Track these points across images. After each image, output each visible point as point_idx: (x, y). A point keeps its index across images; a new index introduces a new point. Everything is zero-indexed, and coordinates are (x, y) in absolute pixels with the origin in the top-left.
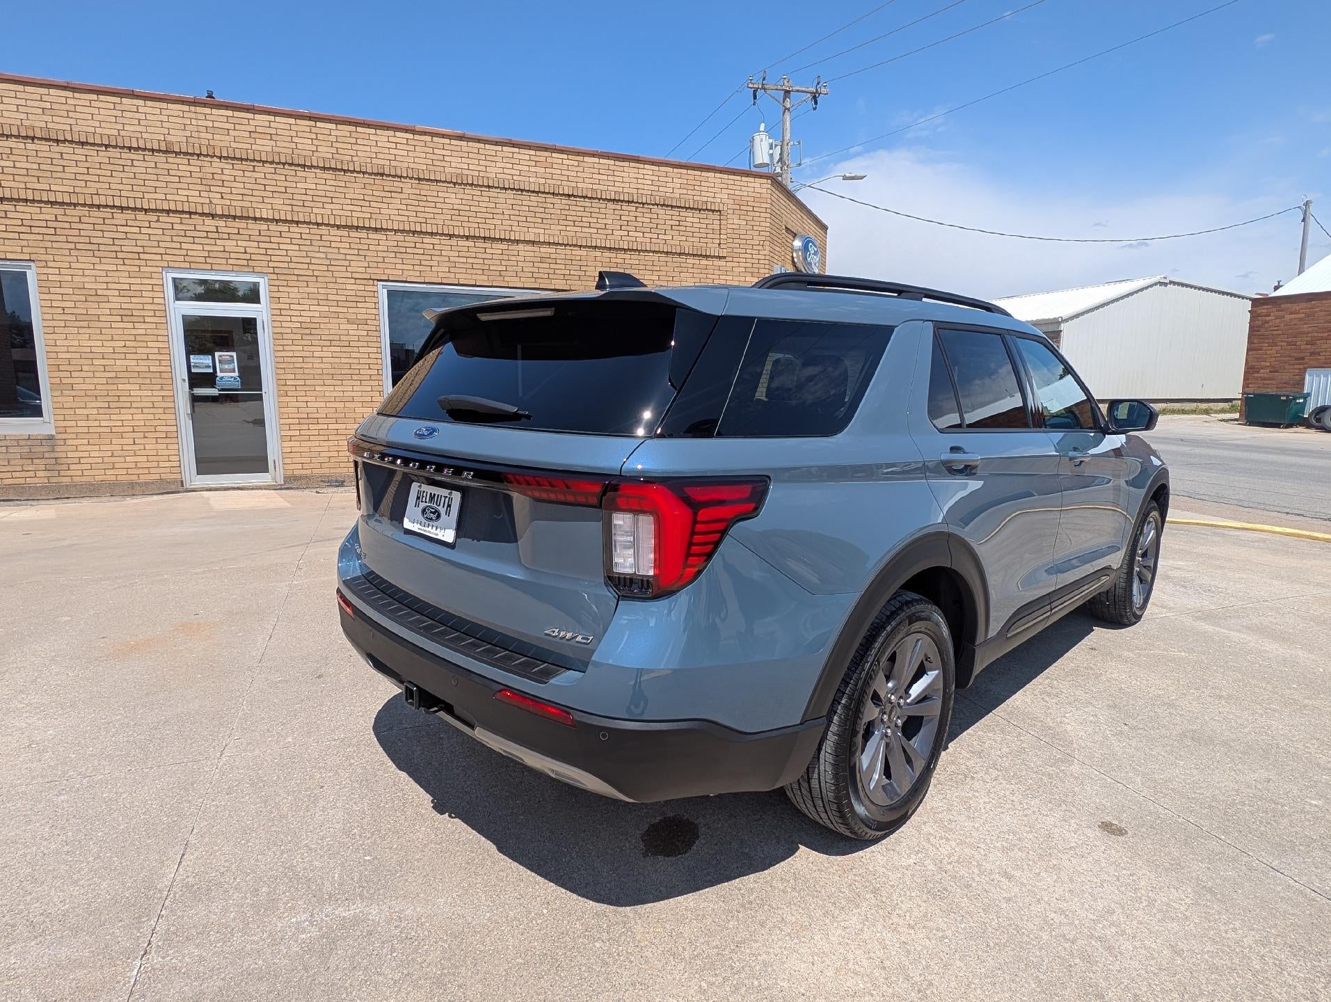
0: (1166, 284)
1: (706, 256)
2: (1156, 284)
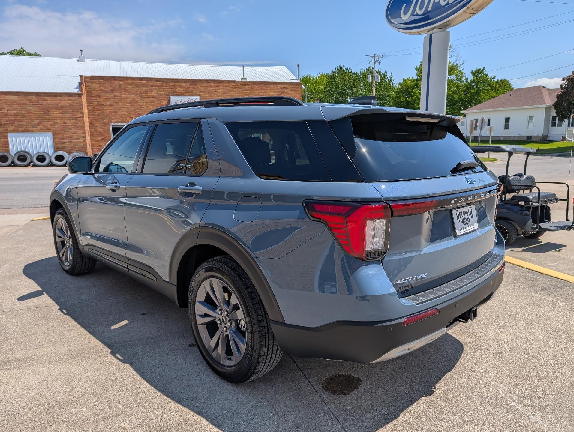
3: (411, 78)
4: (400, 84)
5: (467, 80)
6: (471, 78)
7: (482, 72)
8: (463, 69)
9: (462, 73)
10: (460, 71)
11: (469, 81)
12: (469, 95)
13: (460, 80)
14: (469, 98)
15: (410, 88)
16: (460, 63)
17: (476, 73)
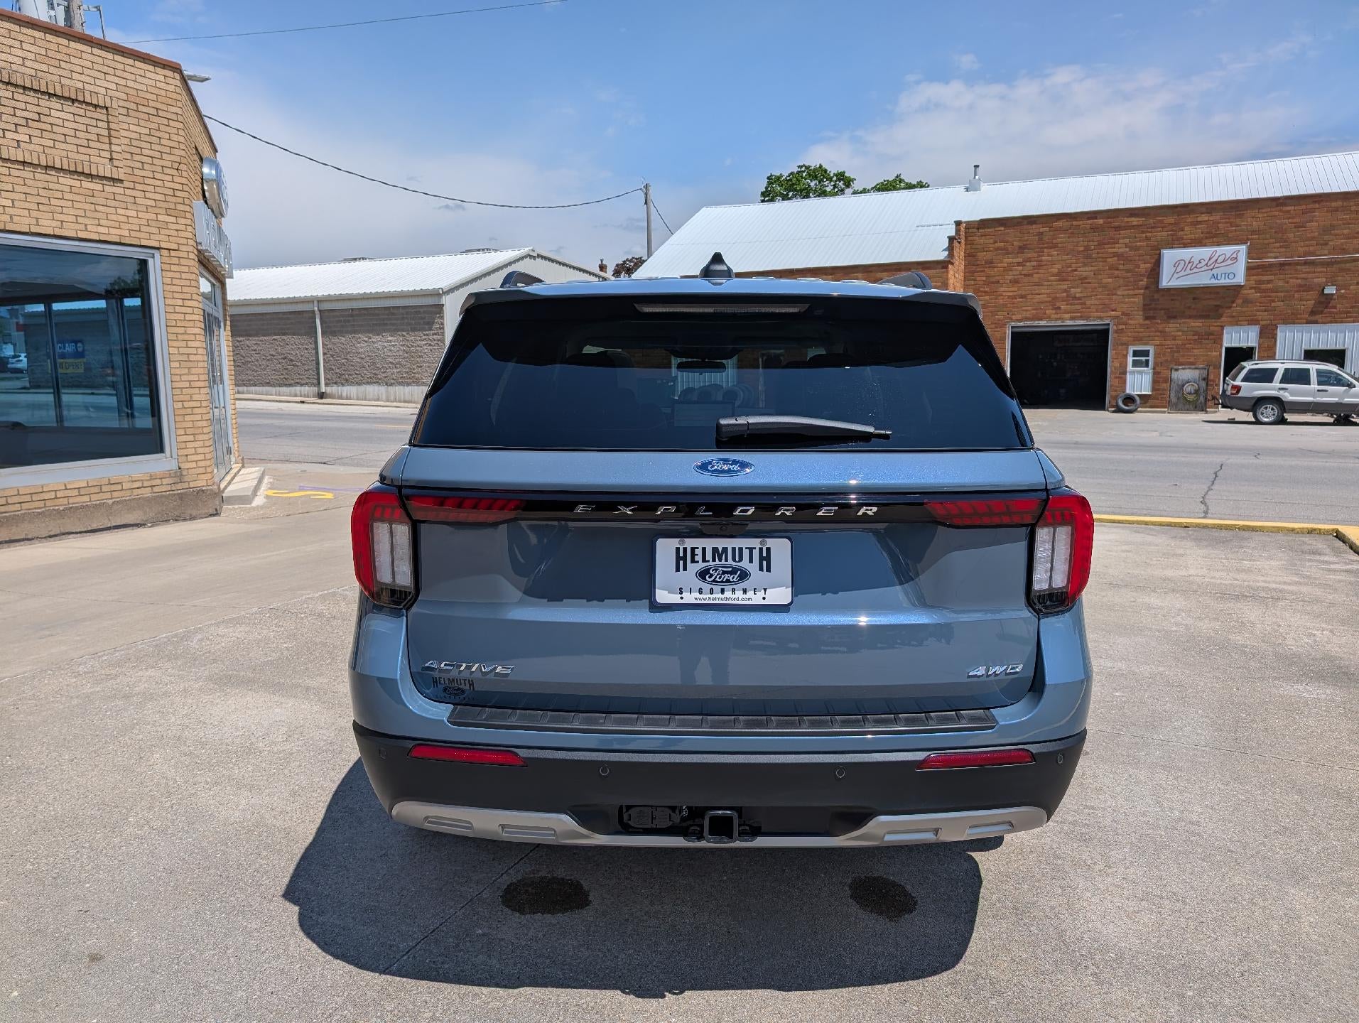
0: (534, 258)
1: (91, 176)
2: (525, 257)
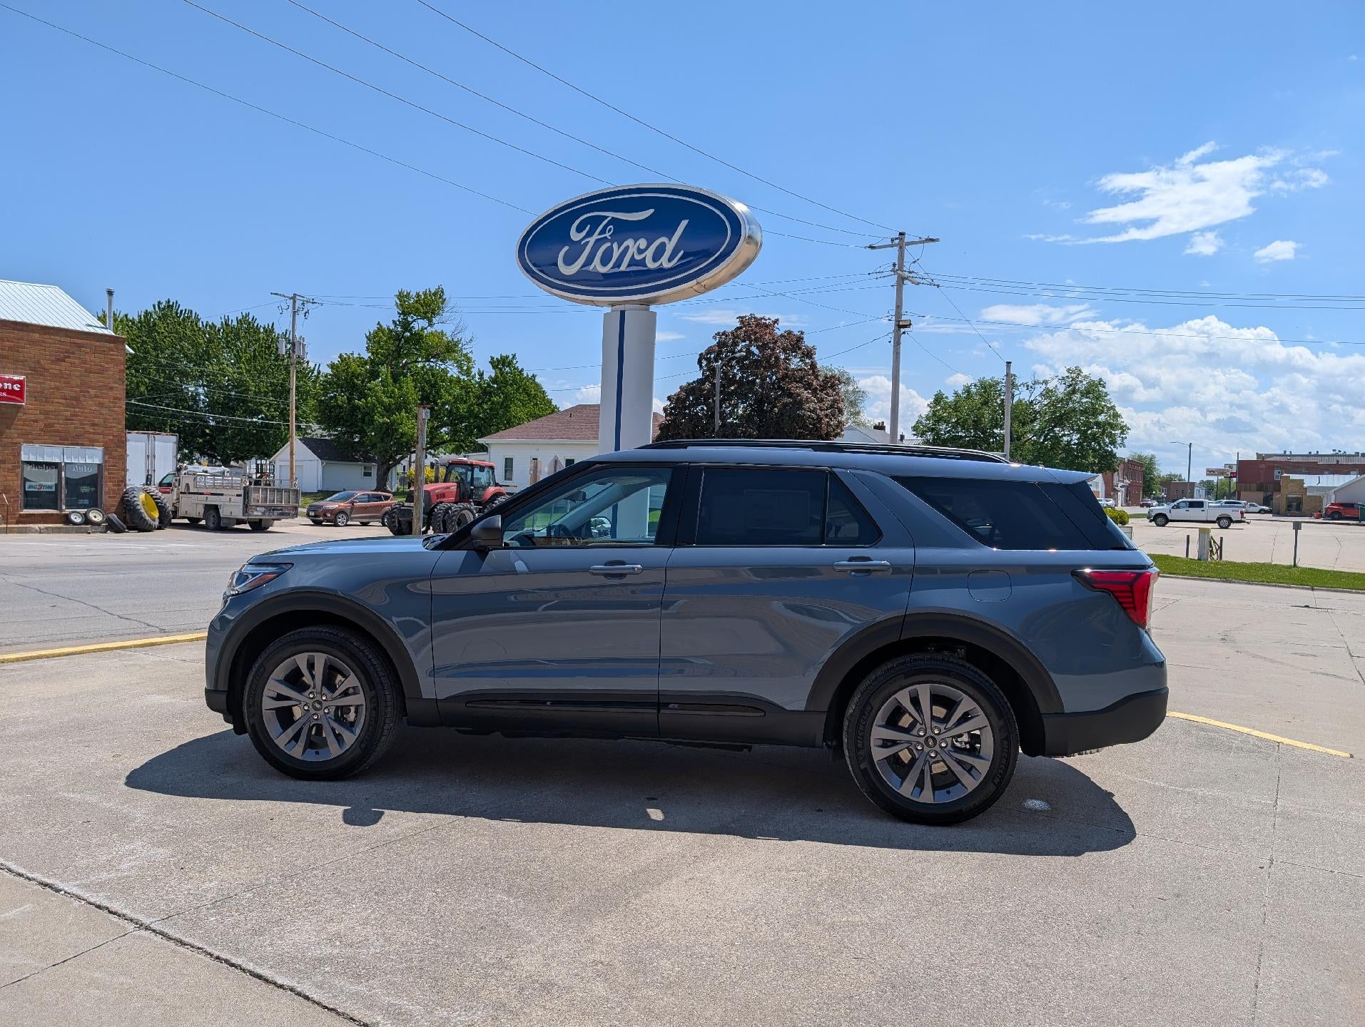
3: (356, 356)
4: (332, 366)
5: (481, 375)
6: (490, 373)
7: (510, 364)
8: (471, 352)
9: (469, 360)
10: (466, 355)
11: (486, 377)
12: (485, 407)
13: (468, 373)
14: (488, 413)
15: (357, 378)
16: (464, 337)
17: (501, 363)
